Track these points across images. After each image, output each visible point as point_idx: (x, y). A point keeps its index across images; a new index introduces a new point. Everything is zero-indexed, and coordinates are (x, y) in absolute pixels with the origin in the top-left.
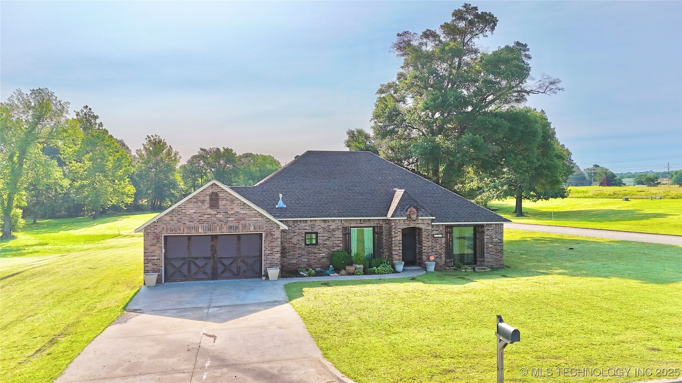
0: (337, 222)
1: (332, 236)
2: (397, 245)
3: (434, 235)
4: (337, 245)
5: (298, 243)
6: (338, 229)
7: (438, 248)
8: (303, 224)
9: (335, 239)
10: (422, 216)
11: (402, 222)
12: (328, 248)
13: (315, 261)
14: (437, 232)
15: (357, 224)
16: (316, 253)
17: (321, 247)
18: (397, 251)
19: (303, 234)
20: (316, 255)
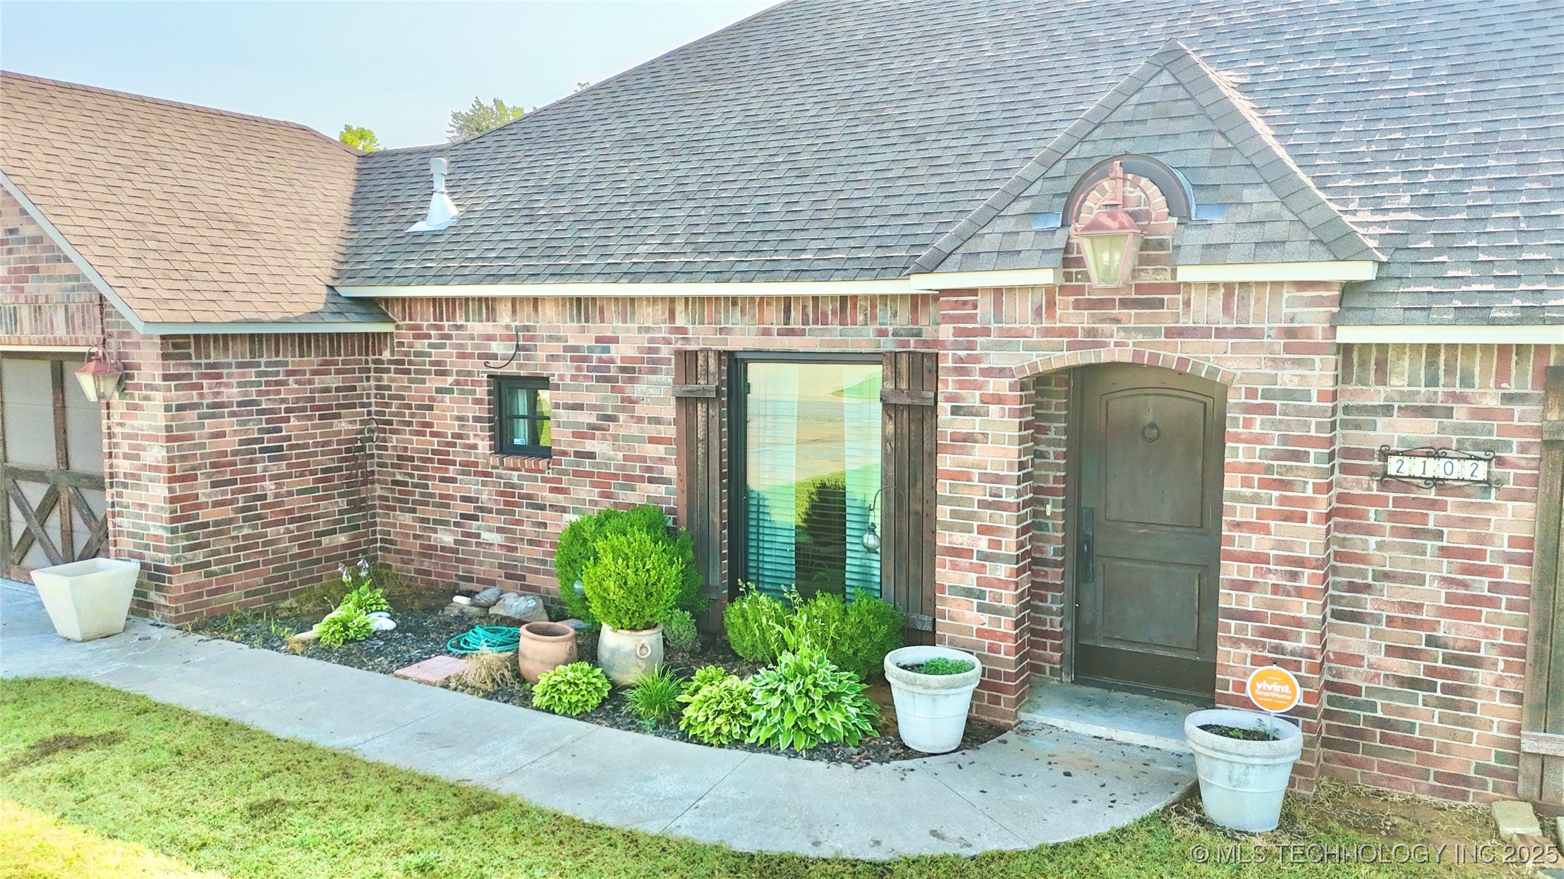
0: (650, 316)
1: (623, 409)
2: (971, 516)
3: (1385, 454)
4: (649, 469)
5: (460, 436)
6: (654, 366)
7: (1432, 594)
8: (477, 327)
9: (634, 429)
10: (1213, 252)
11: (1021, 312)
12: (603, 482)
13: (537, 553)
14: (1424, 430)
15: (766, 332)
16: (543, 508)
17: (565, 472)
18: (972, 568)
19: (479, 383)
20: (541, 516)
